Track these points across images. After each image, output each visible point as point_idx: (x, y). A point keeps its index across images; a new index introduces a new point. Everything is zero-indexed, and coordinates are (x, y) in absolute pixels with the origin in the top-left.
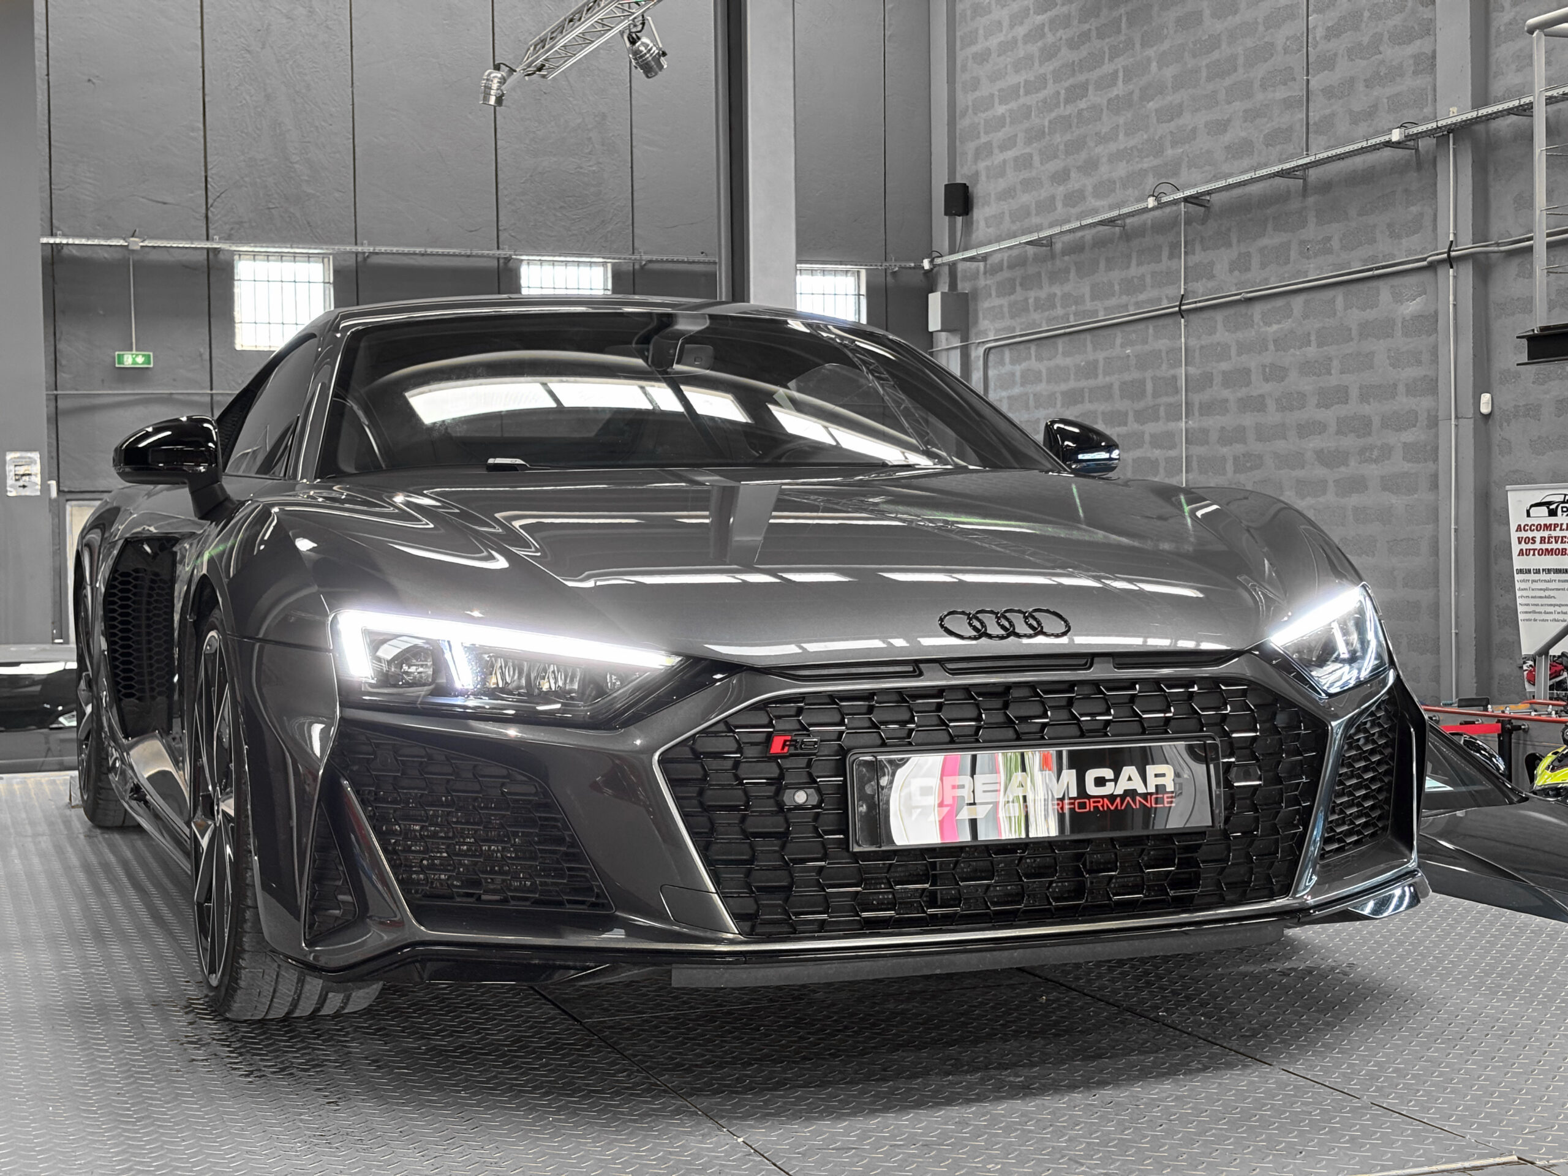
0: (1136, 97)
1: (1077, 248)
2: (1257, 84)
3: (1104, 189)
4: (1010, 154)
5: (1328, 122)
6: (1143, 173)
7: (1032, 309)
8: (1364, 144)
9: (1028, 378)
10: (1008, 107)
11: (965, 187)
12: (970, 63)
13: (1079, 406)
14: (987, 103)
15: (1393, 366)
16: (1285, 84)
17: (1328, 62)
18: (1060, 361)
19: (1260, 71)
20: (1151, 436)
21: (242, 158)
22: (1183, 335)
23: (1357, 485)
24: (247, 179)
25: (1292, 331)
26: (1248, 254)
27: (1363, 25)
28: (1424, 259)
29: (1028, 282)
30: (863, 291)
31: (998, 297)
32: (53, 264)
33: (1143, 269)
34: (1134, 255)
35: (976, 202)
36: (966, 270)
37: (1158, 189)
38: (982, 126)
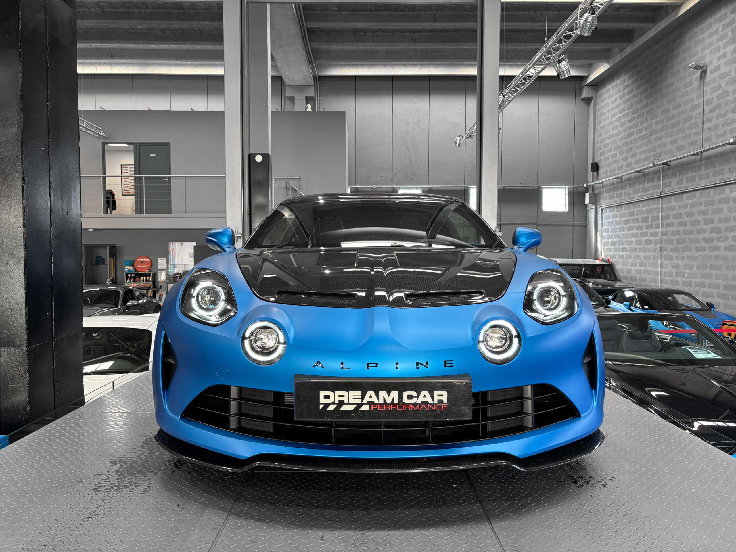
0: (648, 135)
1: (629, 179)
2: (686, 129)
3: (638, 162)
4: (610, 154)
5: (709, 139)
6: (650, 157)
7: (615, 197)
8: (721, 144)
9: (614, 216)
10: (610, 140)
11: (597, 164)
12: (600, 129)
13: (629, 224)
14: (604, 140)
15: (728, 212)
16: (695, 128)
17: (710, 120)
19: (688, 124)
20: (650, 233)
21: (401, 164)
22: (661, 203)
23: (716, 248)
24: (402, 170)
25: (696, 202)
26: (682, 179)
27: (722, 108)
29: (614, 190)
30: (567, 193)
31: (606, 194)
33: (649, 185)
34: (647, 181)
35: (600, 167)
36: (596, 187)
37: (654, 161)
38: (602, 147)
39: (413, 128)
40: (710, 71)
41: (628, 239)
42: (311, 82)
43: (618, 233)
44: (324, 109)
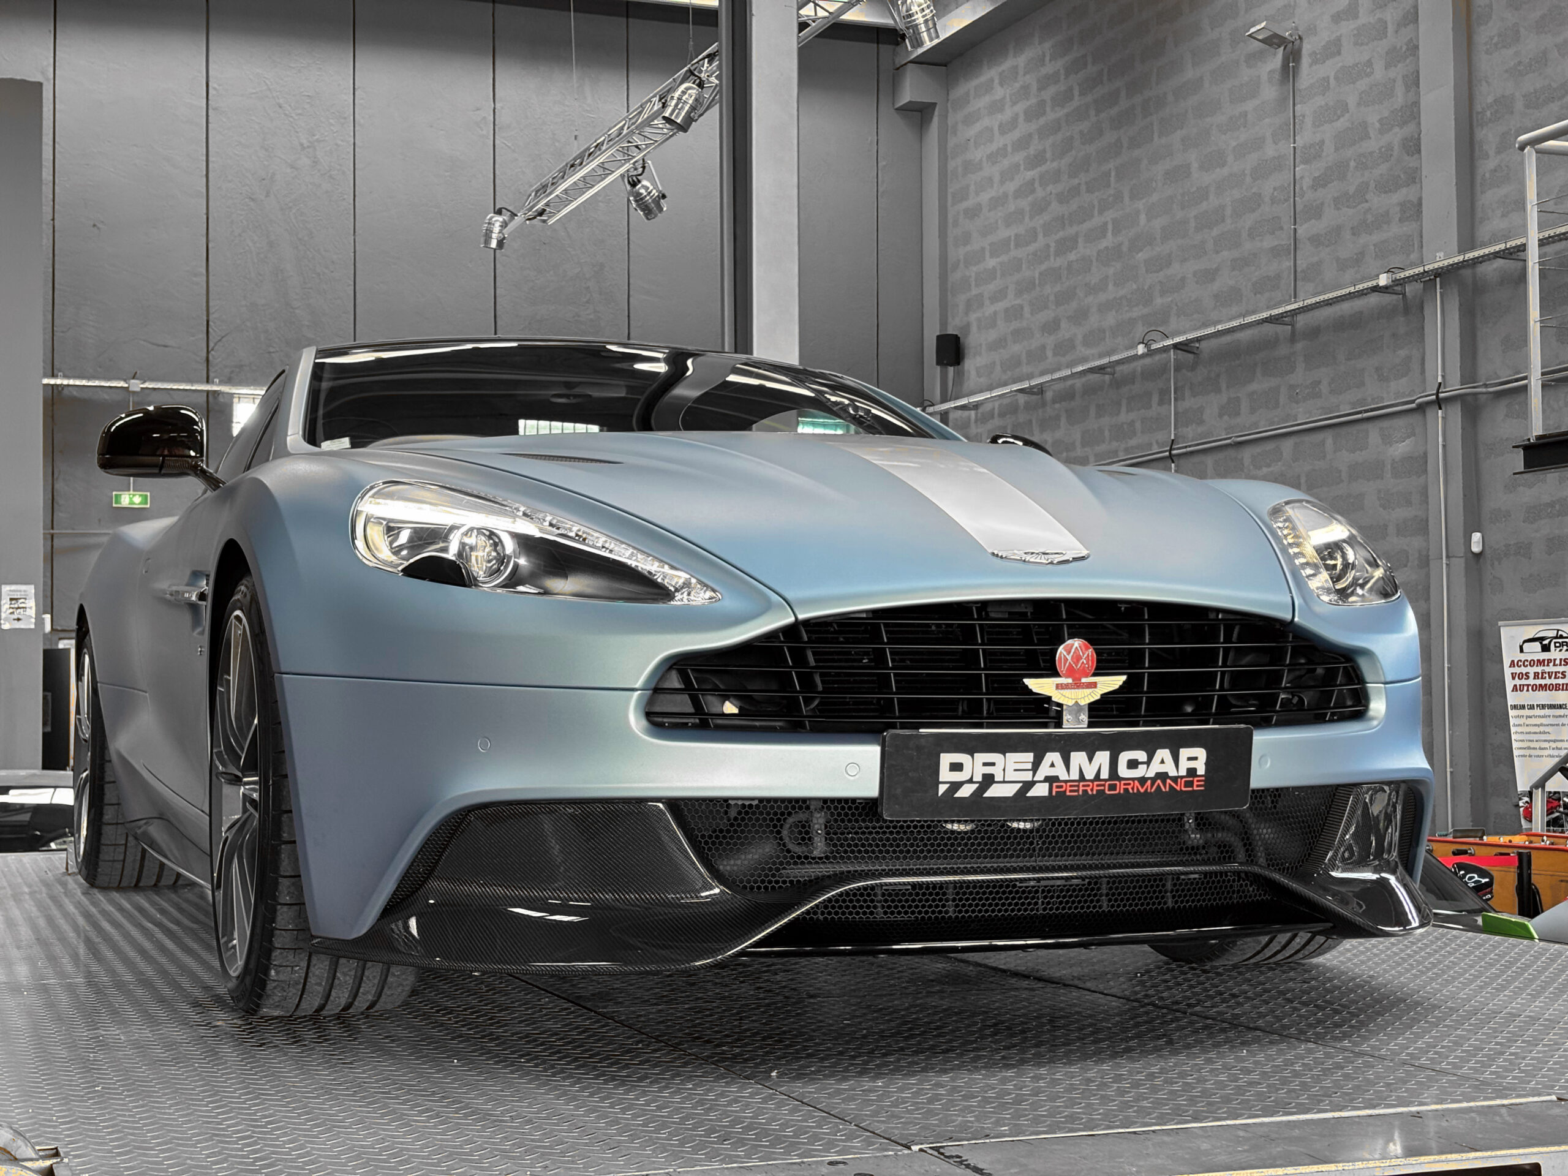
0: (1125, 249)
1: (1068, 395)
2: (1245, 234)
3: (1094, 338)
4: (1000, 306)
5: (1316, 269)
6: (1133, 321)
8: (1352, 289)
11: (956, 338)
12: (961, 218)
14: (979, 256)
15: (1381, 506)
16: (1273, 233)
17: (1315, 212)
19: (1249, 220)
21: (244, 303)
24: (248, 324)
25: (1282, 474)
26: (1238, 399)
27: (1350, 175)
28: (1413, 402)
32: (53, 404)
33: (1132, 416)
34: (1124, 402)
35: (966, 351)
36: (956, 420)
37: (1147, 338)
38: (973, 279)
39: (292, 167)
40: (1310, 55)
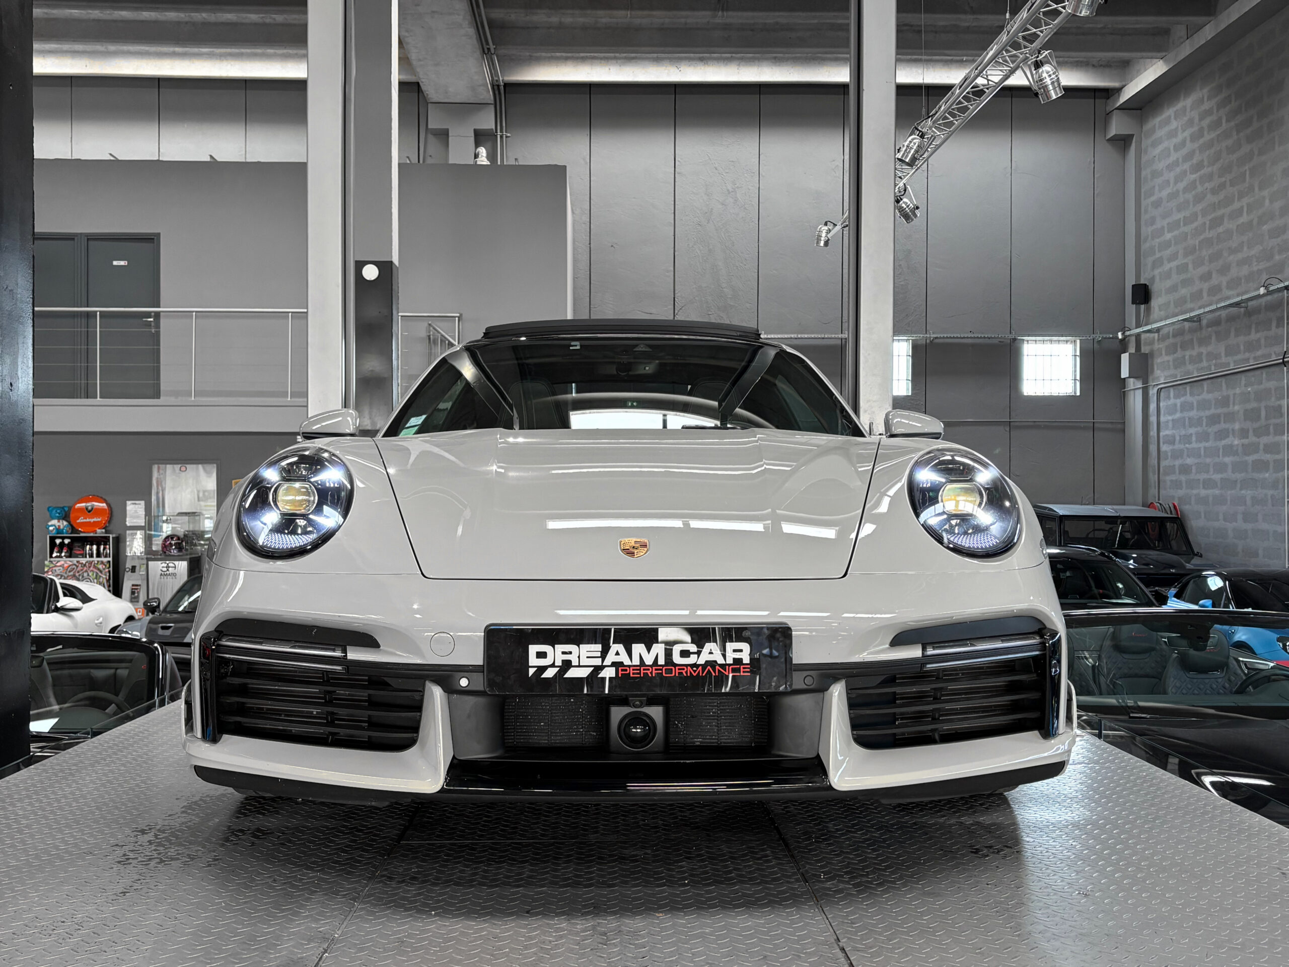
0: (1255, 222)
1: (1216, 322)
3: (1234, 283)
4: (1174, 264)
6: (1260, 272)
7: (1187, 363)
9: (1186, 407)
10: (1173, 234)
11: (1145, 287)
12: (1150, 208)
13: (1218, 425)
14: (1160, 232)
18: (1206, 396)
20: (1264, 445)
21: (694, 287)
22: (1285, 378)
24: (697, 299)
29: (1184, 346)
30: (1078, 353)
31: (1166, 355)
33: (1258, 335)
34: (1253, 326)
35: (1152, 294)
36: (1146, 339)
37: (1268, 282)
38: (1157, 248)
39: (723, 204)
41: (1217, 460)
42: (489, 96)
43: (1194, 445)
44: (516, 159)
